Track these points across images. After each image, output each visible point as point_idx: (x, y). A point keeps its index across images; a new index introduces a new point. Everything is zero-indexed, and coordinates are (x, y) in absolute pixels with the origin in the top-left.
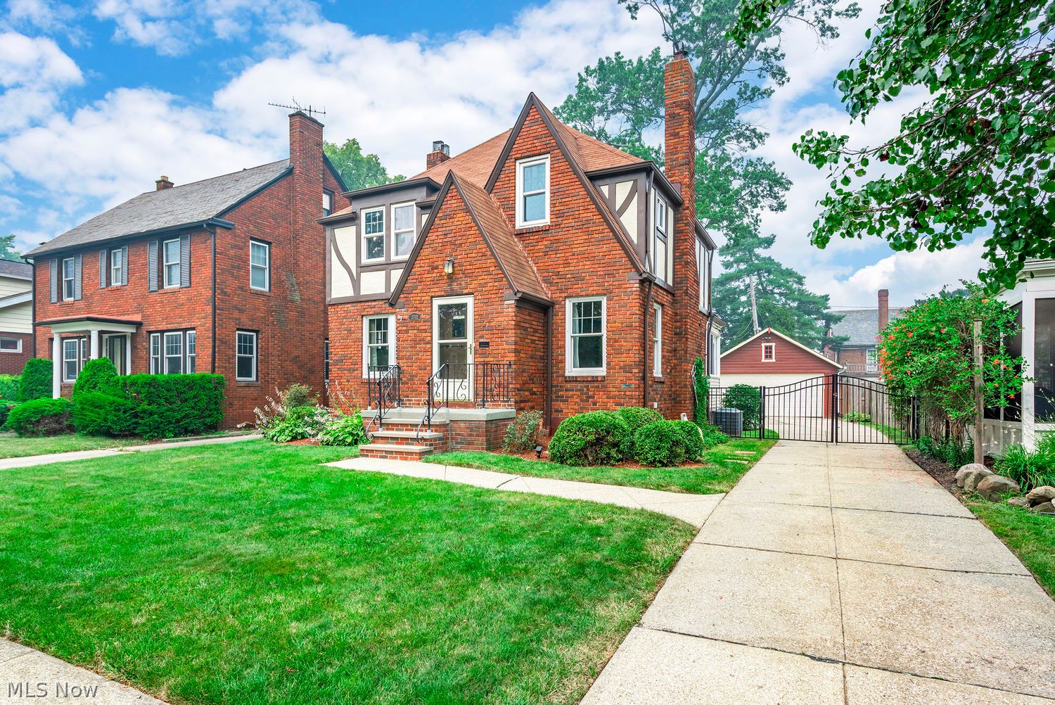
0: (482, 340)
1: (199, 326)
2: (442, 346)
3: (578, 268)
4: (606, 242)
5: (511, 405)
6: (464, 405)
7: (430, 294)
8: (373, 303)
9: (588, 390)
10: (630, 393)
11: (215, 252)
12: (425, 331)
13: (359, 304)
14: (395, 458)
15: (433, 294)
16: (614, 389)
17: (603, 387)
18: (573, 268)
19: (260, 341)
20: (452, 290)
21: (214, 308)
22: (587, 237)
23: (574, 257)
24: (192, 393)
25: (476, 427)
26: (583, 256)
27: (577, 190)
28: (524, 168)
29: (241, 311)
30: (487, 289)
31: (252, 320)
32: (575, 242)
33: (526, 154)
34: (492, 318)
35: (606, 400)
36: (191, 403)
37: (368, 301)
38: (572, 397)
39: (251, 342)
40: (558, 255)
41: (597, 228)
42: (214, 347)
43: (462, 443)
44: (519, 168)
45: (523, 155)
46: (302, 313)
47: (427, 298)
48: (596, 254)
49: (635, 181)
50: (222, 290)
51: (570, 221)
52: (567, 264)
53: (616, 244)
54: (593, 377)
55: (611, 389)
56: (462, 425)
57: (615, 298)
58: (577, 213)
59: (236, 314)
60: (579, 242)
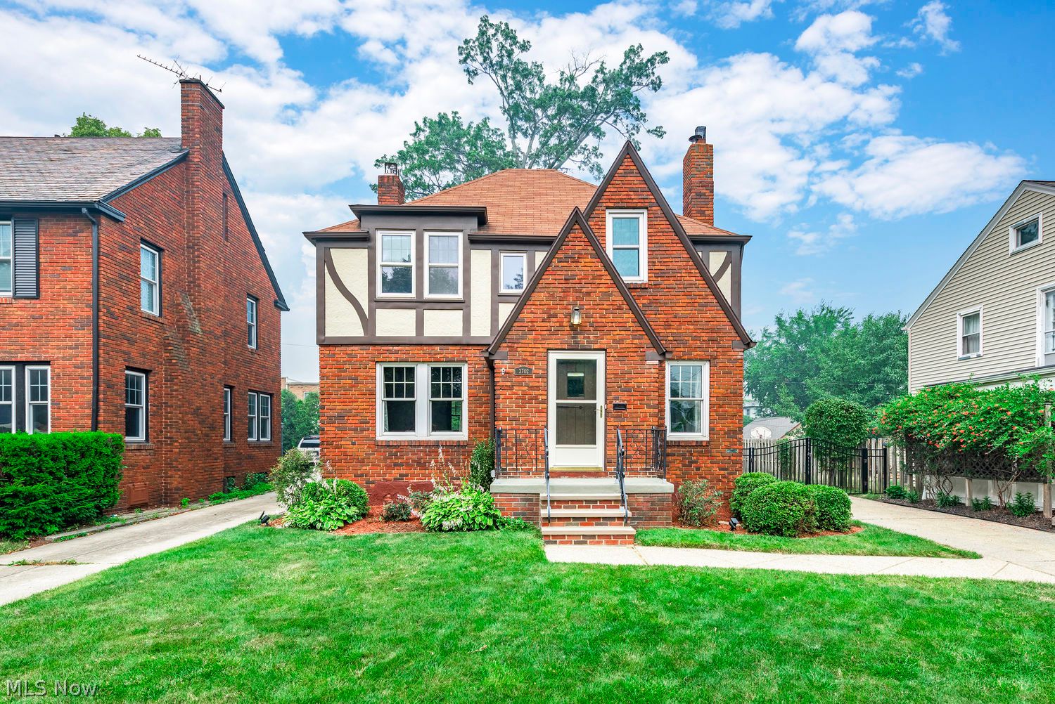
0: (618, 402)
1: (58, 359)
2: (559, 407)
3: (680, 331)
4: (709, 308)
5: (652, 474)
6: (595, 474)
7: (546, 346)
8: (396, 348)
9: (691, 454)
10: (735, 458)
11: (99, 252)
12: (538, 388)
13: (371, 348)
14: (599, 543)
15: (551, 346)
16: (720, 454)
17: (706, 451)
18: (675, 331)
19: (151, 385)
20: (576, 343)
21: (97, 335)
22: (690, 301)
23: (676, 320)
24: (86, 462)
25: (660, 500)
26: (686, 320)
27: (679, 252)
28: (614, 218)
29: (131, 342)
30: (623, 346)
31: (144, 356)
32: (677, 305)
33: (620, 205)
34: (631, 379)
35: (709, 465)
36: (84, 478)
37: (387, 345)
38: (674, 461)
39: (139, 386)
40: (659, 316)
41: (701, 293)
42: (96, 393)
43: (641, 519)
44: (609, 217)
45: (616, 205)
46: (203, 350)
47: (541, 350)
48: (700, 319)
49: (729, 253)
50: (108, 308)
51: (671, 282)
52: (668, 326)
53: (720, 312)
54: (697, 442)
55: (715, 454)
56: (641, 498)
57: (721, 365)
58: (679, 275)
59: (125, 346)
60: (681, 304)
